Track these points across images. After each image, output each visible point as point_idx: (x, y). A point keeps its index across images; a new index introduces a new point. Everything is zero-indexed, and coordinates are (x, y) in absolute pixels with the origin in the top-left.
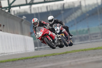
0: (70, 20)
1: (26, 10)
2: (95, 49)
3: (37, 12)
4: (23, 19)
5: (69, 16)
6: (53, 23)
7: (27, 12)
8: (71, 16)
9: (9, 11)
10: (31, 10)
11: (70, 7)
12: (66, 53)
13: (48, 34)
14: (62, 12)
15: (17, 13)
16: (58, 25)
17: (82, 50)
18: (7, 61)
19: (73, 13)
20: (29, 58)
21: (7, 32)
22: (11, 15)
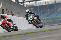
1: (33, 4)
3: (40, 5)
4: (31, 9)
7: (34, 5)
9: (23, 5)
10: (36, 4)
12: (57, 29)
13: (6, 23)
14: (55, 5)
15: (28, 6)
16: (32, 15)
18: (22, 34)
20: (35, 32)
21: (22, 17)
22: (24, 7)
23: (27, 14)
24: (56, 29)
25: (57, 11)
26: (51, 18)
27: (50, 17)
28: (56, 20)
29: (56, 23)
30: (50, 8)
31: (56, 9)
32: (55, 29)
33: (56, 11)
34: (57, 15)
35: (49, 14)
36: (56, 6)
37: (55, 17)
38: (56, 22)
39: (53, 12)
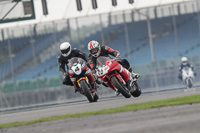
0: (48, 57)
2: (97, 114)
5: (46, 48)
6: (70, 57)
8: (49, 49)
11: (49, 32)
13: (118, 71)
17: (72, 116)
19: (53, 43)
23: (65, 55)
24: (38, 119)
25: (39, 61)
26: (21, 84)
27: (18, 82)
28: (37, 90)
29: (37, 102)
30: (15, 51)
31: (37, 55)
32: (34, 120)
33: (35, 60)
34: (39, 75)
35: (12, 71)
36: (35, 44)
37: (33, 80)
38: (36, 96)
39: (25, 64)
